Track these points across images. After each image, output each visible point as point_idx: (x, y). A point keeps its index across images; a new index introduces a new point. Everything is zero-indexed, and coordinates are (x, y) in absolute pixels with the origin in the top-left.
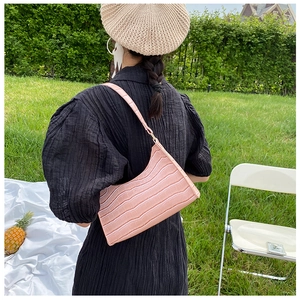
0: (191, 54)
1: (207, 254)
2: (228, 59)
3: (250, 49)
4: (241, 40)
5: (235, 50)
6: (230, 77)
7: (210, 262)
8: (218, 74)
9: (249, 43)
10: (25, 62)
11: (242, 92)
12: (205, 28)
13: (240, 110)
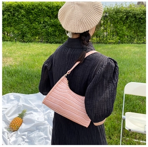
0: (110, 26)
1: (115, 131)
2: (129, 27)
3: (140, 21)
4: (135, 17)
5: (132, 22)
6: (131, 36)
7: (116, 135)
8: (124, 35)
9: (139, 18)
10: (29, 36)
11: (137, 43)
12: (116, 13)
13: (135, 53)
